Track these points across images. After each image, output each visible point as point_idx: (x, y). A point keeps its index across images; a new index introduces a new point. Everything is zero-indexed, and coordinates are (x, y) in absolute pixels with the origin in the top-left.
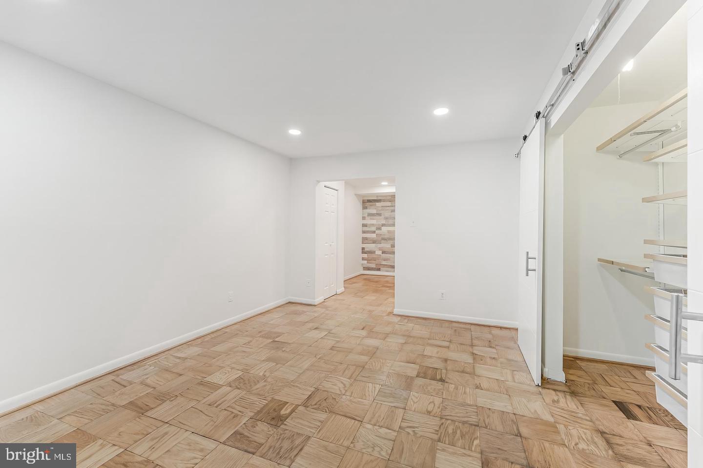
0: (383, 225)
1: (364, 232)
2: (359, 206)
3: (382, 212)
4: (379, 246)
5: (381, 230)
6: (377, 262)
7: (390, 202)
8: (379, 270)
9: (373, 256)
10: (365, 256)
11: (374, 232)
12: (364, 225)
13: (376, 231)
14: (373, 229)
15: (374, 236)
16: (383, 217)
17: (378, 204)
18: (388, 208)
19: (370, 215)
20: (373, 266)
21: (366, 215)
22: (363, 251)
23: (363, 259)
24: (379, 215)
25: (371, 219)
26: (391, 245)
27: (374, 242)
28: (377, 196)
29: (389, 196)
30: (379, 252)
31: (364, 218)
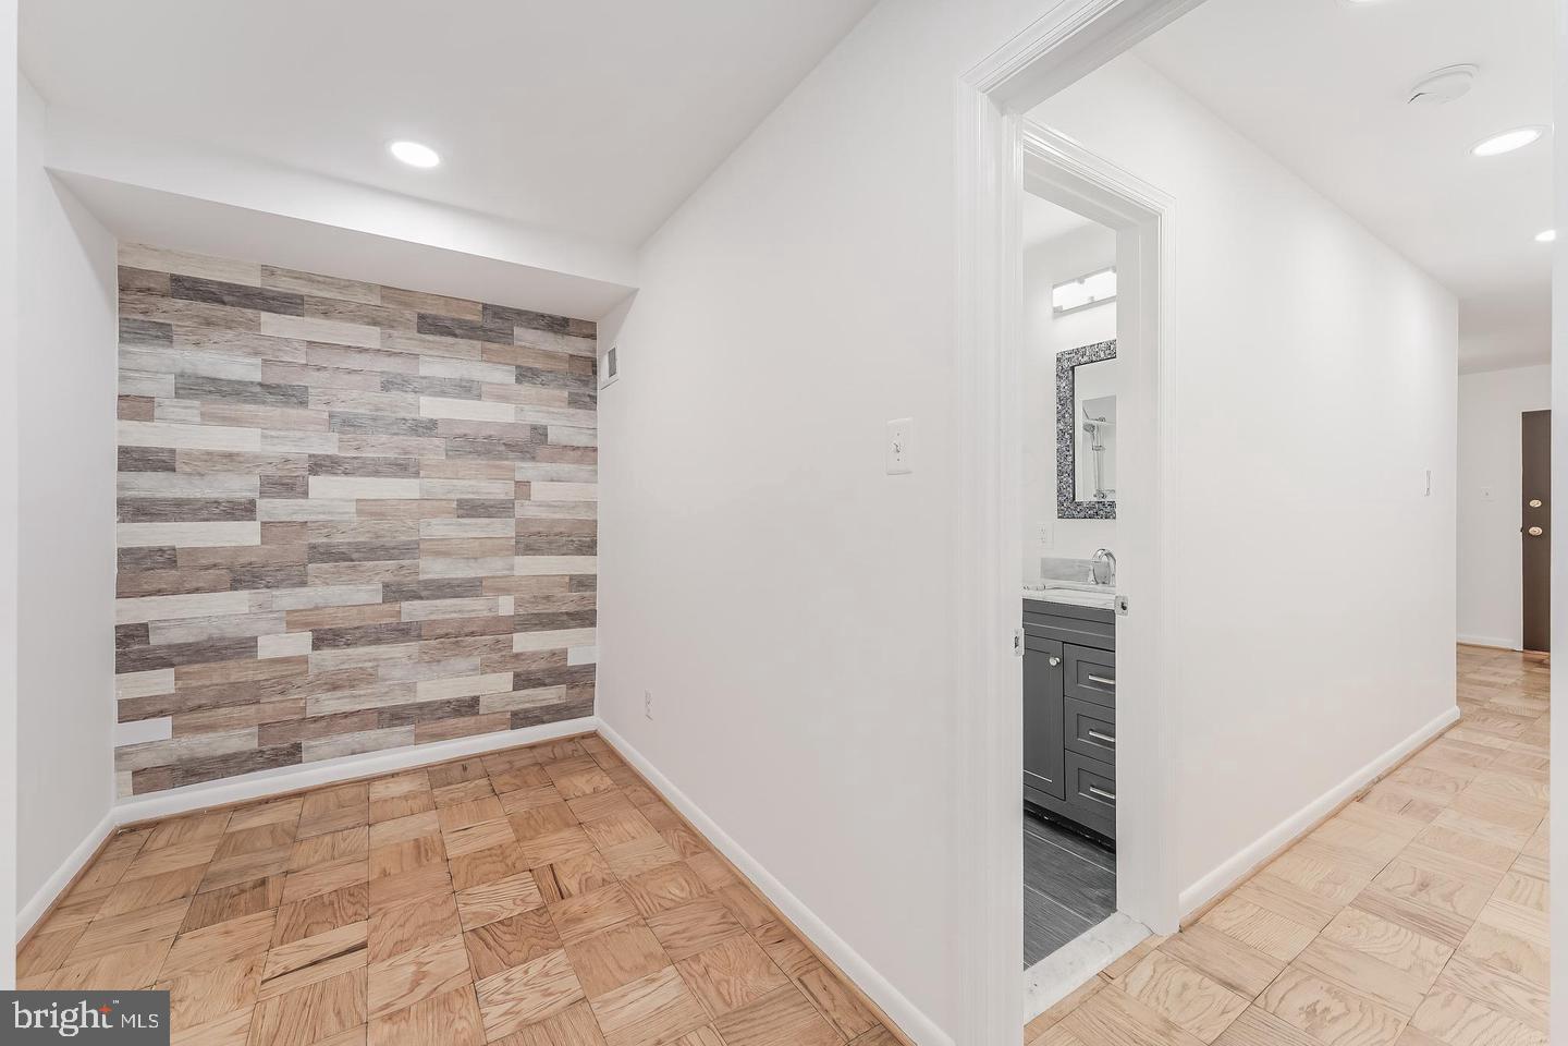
0: (319, 465)
1: (135, 510)
2: (100, 313)
3: (310, 379)
4: (289, 599)
5: (305, 494)
6: (271, 708)
7: (375, 323)
8: (292, 755)
9: (237, 671)
10: (160, 682)
11: (242, 510)
12: (132, 460)
13: (261, 503)
14: (239, 487)
15: (243, 535)
16: (316, 411)
17: (271, 323)
18: (356, 361)
19: (192, 387)
20: (240, 740)
21: (160, 387)
22: (133, 650)
23: (131, 711)
24: (291, 396)
25: (206, 418)
26: (386, 586)
27: (242, 575)
28: (269, 271)
29: (368, 287)
30: (280, 644)
31: (134, 406)
